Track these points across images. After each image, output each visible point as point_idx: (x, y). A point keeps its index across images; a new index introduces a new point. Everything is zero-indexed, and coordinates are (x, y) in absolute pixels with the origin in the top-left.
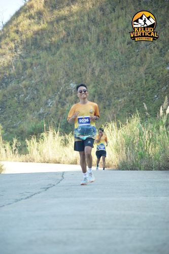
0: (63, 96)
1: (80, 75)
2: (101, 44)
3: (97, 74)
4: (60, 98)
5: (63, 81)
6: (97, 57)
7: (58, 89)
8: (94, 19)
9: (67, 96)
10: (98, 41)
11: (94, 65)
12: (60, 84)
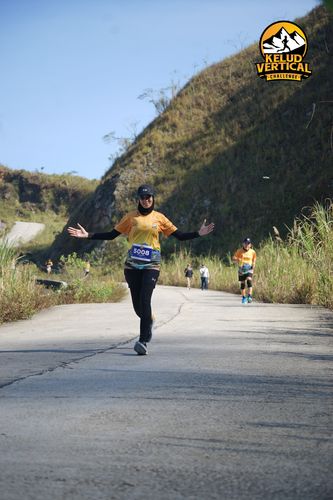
0: (196, 213)
1: (215, 190)
2: (238, 159)
3: (233, 190)
4: (193, 215)
5: (196, 198)
6: (234, 173)
7: (192, 206)
8: (232, 132)
9: (201, 213)
10: (236, 155)
11: (230, 181)
12: (194, 201)
